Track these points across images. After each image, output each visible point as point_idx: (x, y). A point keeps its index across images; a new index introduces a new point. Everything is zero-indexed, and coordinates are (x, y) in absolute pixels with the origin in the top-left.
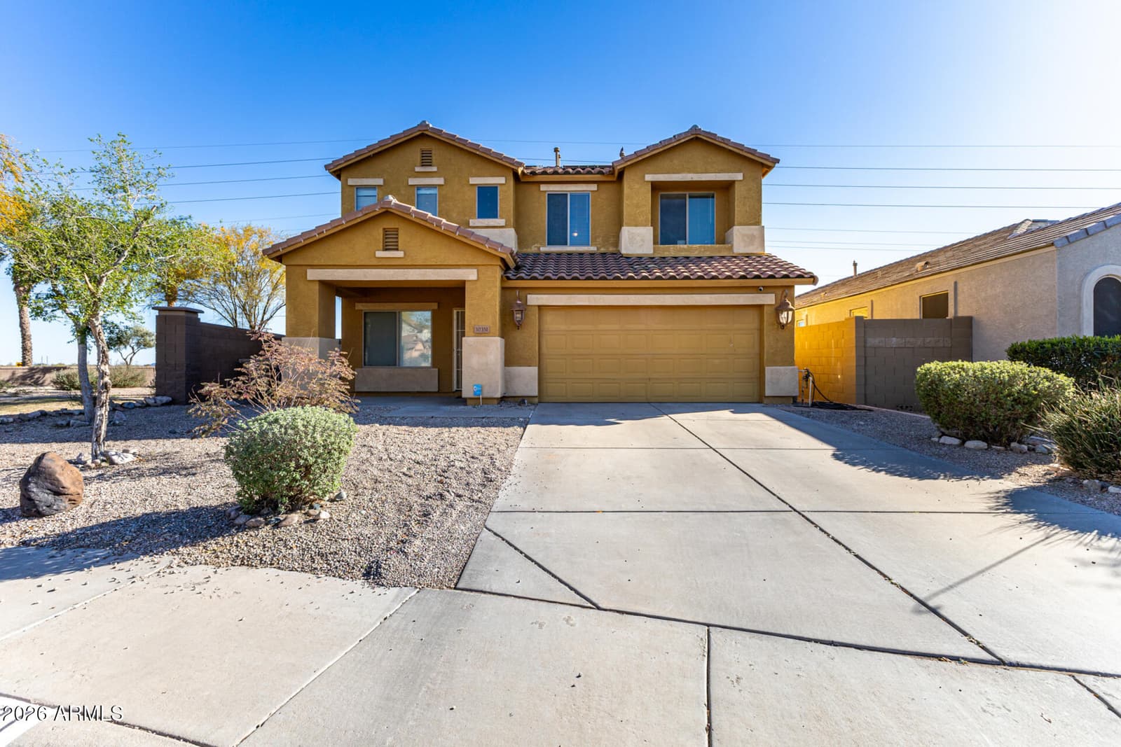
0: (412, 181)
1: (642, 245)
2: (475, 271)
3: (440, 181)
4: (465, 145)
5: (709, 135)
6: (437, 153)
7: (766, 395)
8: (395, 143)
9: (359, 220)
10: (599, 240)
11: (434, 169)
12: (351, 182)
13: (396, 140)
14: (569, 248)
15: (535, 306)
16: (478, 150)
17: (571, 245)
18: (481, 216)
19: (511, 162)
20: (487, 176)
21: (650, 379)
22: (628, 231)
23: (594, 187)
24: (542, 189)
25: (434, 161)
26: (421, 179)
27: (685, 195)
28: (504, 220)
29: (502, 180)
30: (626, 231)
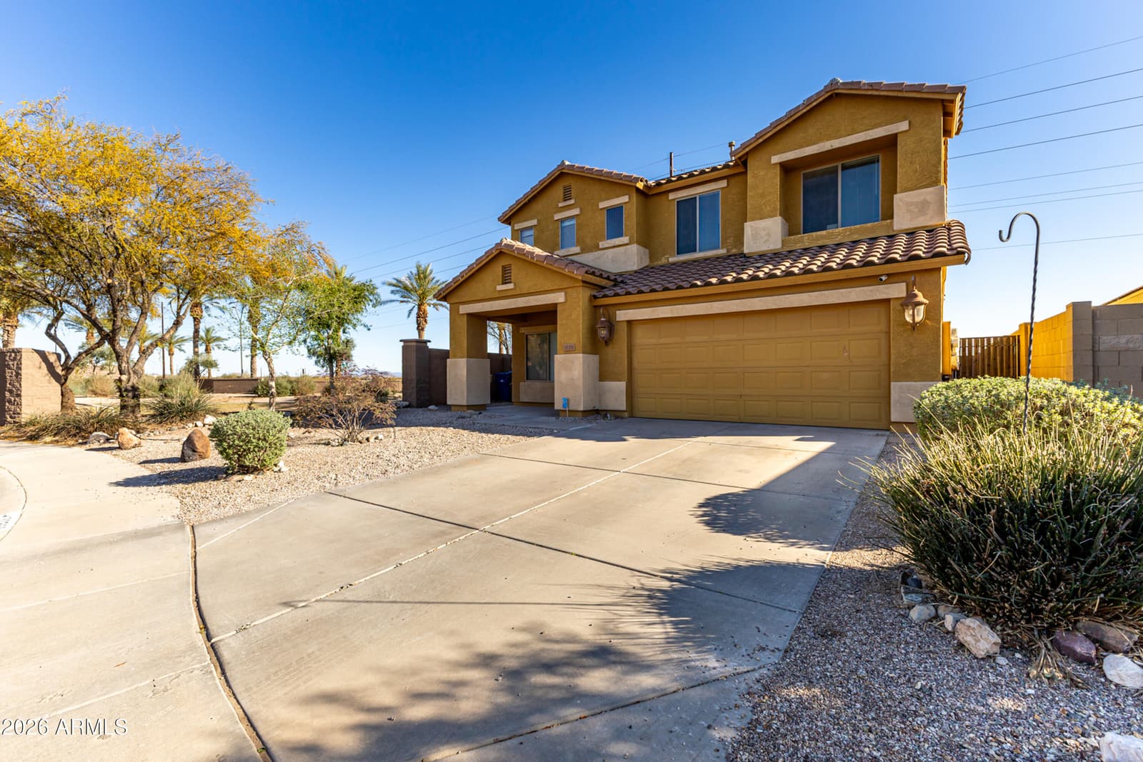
0: (557, 217)
1: (768, 240)
2: (563, 294)
3: (576, 212)
4: (592, 174)
5: (850, 87)
6: (576, 186)
7: (892, 420)
8: (543, 186)
9: (484, 262)
10: (730, 240)
11: (572, 202)
12: (517, 227)
13: (542, 184)
14: (698, 255)
15: (624, 321)
16: (602, 175)
17: (700, 251)
18: (611, 236)
19: (630, 179)
20: (613, 198)
21: (741, 396)
22: (751, 226)
23: (723, 184)
24: (670, 198)
25: (573, 194)
26: (562, 213)
27: (837, 166)
28: (627, 238)
29: (625, 199)
30: (748, 226)
